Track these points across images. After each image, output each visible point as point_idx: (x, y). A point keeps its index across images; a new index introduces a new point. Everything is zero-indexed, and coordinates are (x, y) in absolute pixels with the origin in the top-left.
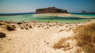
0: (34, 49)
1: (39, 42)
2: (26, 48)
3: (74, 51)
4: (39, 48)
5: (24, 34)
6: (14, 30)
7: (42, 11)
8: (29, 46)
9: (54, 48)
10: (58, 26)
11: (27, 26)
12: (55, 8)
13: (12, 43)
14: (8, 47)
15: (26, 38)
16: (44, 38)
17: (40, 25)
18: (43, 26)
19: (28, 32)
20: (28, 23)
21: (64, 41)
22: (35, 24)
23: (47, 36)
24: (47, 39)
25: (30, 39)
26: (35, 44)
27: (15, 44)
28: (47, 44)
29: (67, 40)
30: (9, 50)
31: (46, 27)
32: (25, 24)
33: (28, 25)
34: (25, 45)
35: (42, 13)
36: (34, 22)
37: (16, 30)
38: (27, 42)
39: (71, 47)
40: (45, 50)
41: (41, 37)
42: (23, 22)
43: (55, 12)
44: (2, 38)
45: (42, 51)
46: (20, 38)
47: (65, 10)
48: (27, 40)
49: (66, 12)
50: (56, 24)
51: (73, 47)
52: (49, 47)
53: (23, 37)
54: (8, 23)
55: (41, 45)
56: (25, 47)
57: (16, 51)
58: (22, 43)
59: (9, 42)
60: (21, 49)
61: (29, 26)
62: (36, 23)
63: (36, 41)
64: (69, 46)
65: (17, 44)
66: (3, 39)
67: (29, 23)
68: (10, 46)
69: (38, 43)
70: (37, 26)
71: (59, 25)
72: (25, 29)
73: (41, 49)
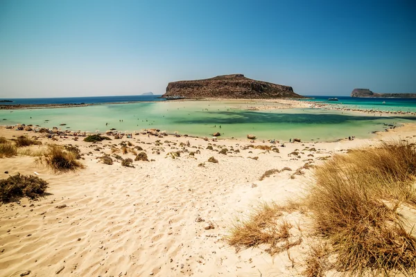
0: (154, 249)
1: (176, 221)
2: (125, 241)
3: (305, 253)
4: (176, 244)
5: (115, 185)
6: (77, 165)
7: (190, 90)
8: (136, 236)
9: (233, 243)
10: (256, 152)
11: (126, 152)
12: (245, 79)
13: (69, 223)
14: (56, 236)
15: (123, 203)
16: (197, 206)
17: (180, 149)
18: (193, 154)
19: (130, 179)
20: (129, 136)
21: (273, 219)
22: (158, 143)
23: (208, 195)
24: (210, 208)
25: (140, 207)
26: (160, 227)
27: (83, 224)
28: (206, 229)
29: (284, 213)
30: (60, 248)
31: (205, 155)
32: (118, 142)
33: (130, 145)
34: (121, 230)
35: (189, 96)
36: (154, 132)
37: (82, 167)
38: (127, 218)
39: (294, 241)
40: (197, 251)
41: (183, 200)
42: (109, 133)
43: (245, 93)
44: (33, 198)
45: (187, 257)
46: (101, 204)
47: (283, 87)
48: (127, 212)
49: (288, 92)
50: (249, 142)
51: (301, 241)
52: (215, 240)
53: (112, 199)
54: (50, 137)
55: (183, 232)
56: (121, 237)
57: (85, 253)
58: (106, 221)
59: (58, 216)
60: (104, 245)
61: (136, 150)
62: (166, 138)
63: (165, 215)
64: (286, 236)
65: (88, 227)
66: (36, 203)
67: (137, 137)
68: (65, 235)
69: (173, 225)
70: (168, 150)
71: (263, 148)
72: (117, 164)
73: (184, 249)
